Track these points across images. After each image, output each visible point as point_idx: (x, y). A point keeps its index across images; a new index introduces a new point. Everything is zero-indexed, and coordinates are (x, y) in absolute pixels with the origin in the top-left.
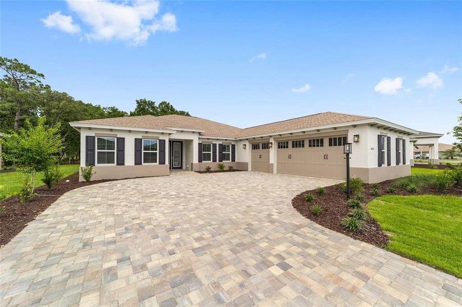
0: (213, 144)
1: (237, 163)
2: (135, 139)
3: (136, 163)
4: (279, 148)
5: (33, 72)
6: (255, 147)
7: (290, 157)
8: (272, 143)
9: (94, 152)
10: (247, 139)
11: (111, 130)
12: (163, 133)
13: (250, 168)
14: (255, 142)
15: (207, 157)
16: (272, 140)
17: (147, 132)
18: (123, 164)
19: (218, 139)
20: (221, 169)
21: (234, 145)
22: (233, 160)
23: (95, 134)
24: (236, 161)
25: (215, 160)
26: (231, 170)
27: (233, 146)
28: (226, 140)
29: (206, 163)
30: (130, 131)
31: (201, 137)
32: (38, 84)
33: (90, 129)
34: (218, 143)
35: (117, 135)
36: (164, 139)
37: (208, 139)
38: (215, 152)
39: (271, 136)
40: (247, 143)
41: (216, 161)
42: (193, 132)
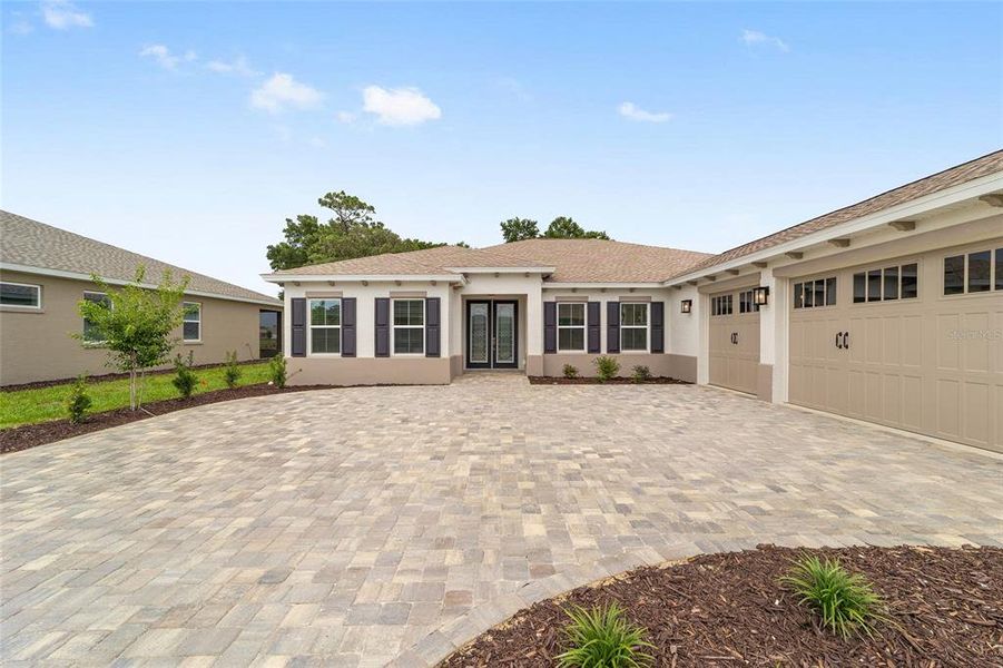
0: (589, 303)
1: (671, 356)
2: (376, 299)
3: (378, 354)
4: (797, 305)
5: (362, 206)
6: (721, 306)
7: (842, 341)
8: (767, 290)
9: (305, 329)
10: (693, 283)
11: (332, 284)
12: (434, 283)
13: (703, 376)
14: (719, 289)
15: (571, 340)
16: (767, 279)
17: (399, 283)
18: (353, 354)
19: (603, 290)
20: (608, 376)
21: (662, 304)
22: (658, 347)
23: (307, 293)
24: (667, 352)
25: (594, 348)
26: (644, 378)
27: (659, 308)
28: (632, 290)
29: (565, 355)
30: (365, 283)
31: (548, 285)
32: (368, 222)
33: (297, 284)
34: (604, 300)
35: (342, 293)
36: (435, 296)
37: (574, 290)
38: (594, 325)
39: (763, 264)
40: (694, 295)
41: (598, 351)
42: (527, 275)
